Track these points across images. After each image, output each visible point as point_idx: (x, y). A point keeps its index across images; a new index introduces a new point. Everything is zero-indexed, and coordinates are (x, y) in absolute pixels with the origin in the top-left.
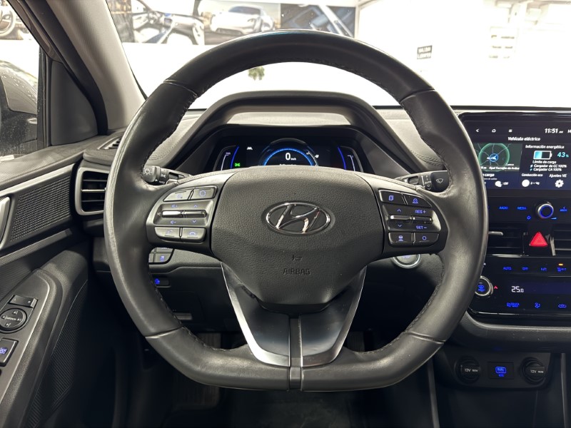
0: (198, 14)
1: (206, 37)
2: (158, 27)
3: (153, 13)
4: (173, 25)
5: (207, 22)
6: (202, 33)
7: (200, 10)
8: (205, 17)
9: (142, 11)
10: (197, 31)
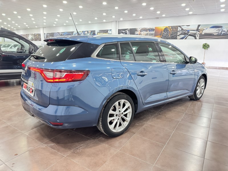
0: (198, 30)
1: (200, 36)
2: (185, 34)
3: (184, 30)
4: (189, 34)
5: (201, 32)
6: (199, 35)
7: (199, 28)
8: (201, 30)
9: (180, 30)
10: (197, 35)
